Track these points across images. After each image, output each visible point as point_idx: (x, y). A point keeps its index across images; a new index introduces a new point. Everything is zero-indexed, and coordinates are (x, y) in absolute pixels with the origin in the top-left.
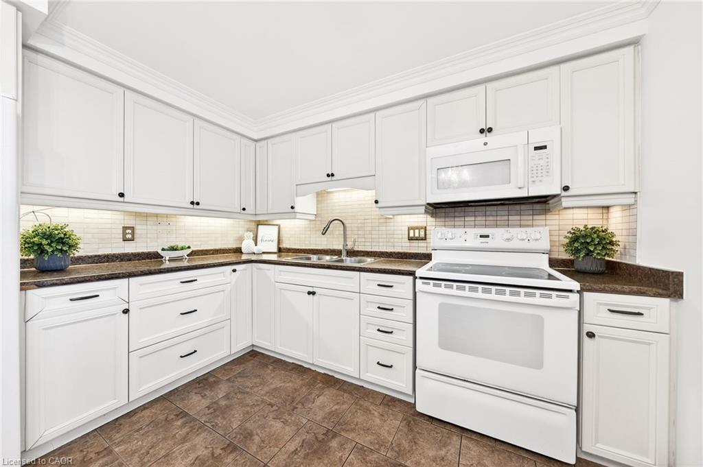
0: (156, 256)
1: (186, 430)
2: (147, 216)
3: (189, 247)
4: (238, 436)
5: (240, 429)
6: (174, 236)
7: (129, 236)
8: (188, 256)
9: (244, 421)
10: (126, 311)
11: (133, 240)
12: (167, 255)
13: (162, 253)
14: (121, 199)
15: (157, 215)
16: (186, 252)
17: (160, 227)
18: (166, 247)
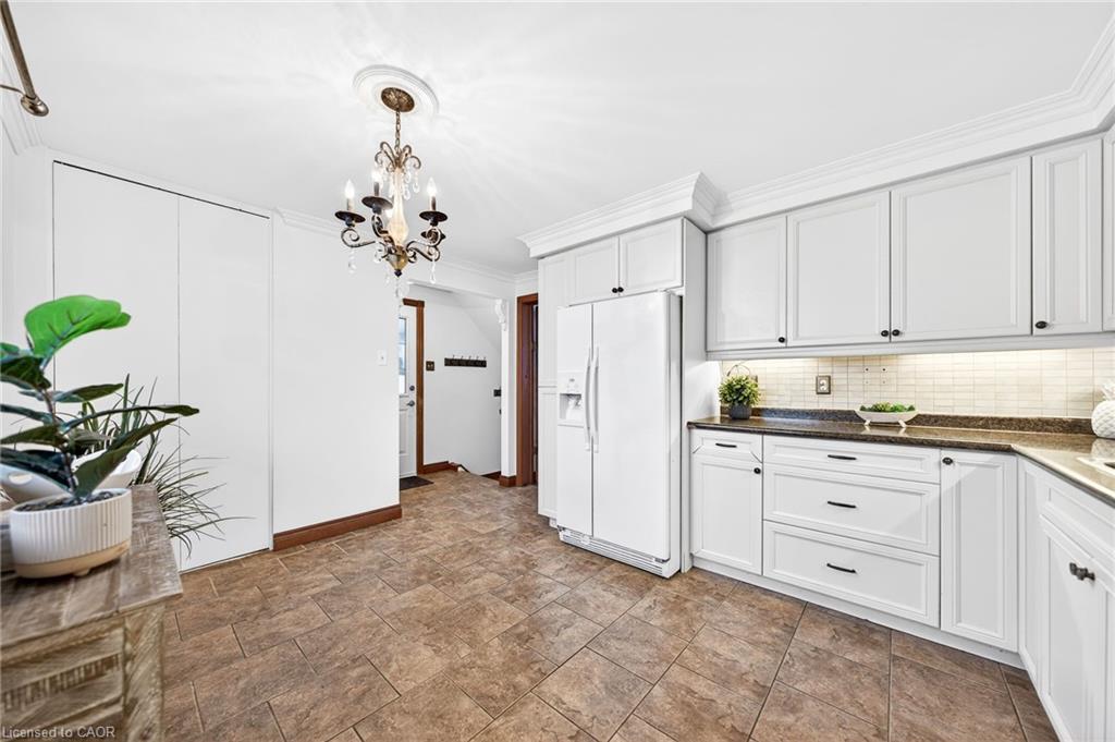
0: (850, 417)
1: (769, 640)
2: (848, 359)
3: (911, 409)
4: (783, 695)
5: (798, 695)
6: (894, 389)
7: (825, 388)
8: (906, 423)
9: (814, 697)
10: (757, 471)
11: (829, 393)
12: (869, 417)
13: (862, 415)
14: (783, 345)
15: (863, 358)
16: (902, 418)
17: (867, 375)
18: (867, 407)
